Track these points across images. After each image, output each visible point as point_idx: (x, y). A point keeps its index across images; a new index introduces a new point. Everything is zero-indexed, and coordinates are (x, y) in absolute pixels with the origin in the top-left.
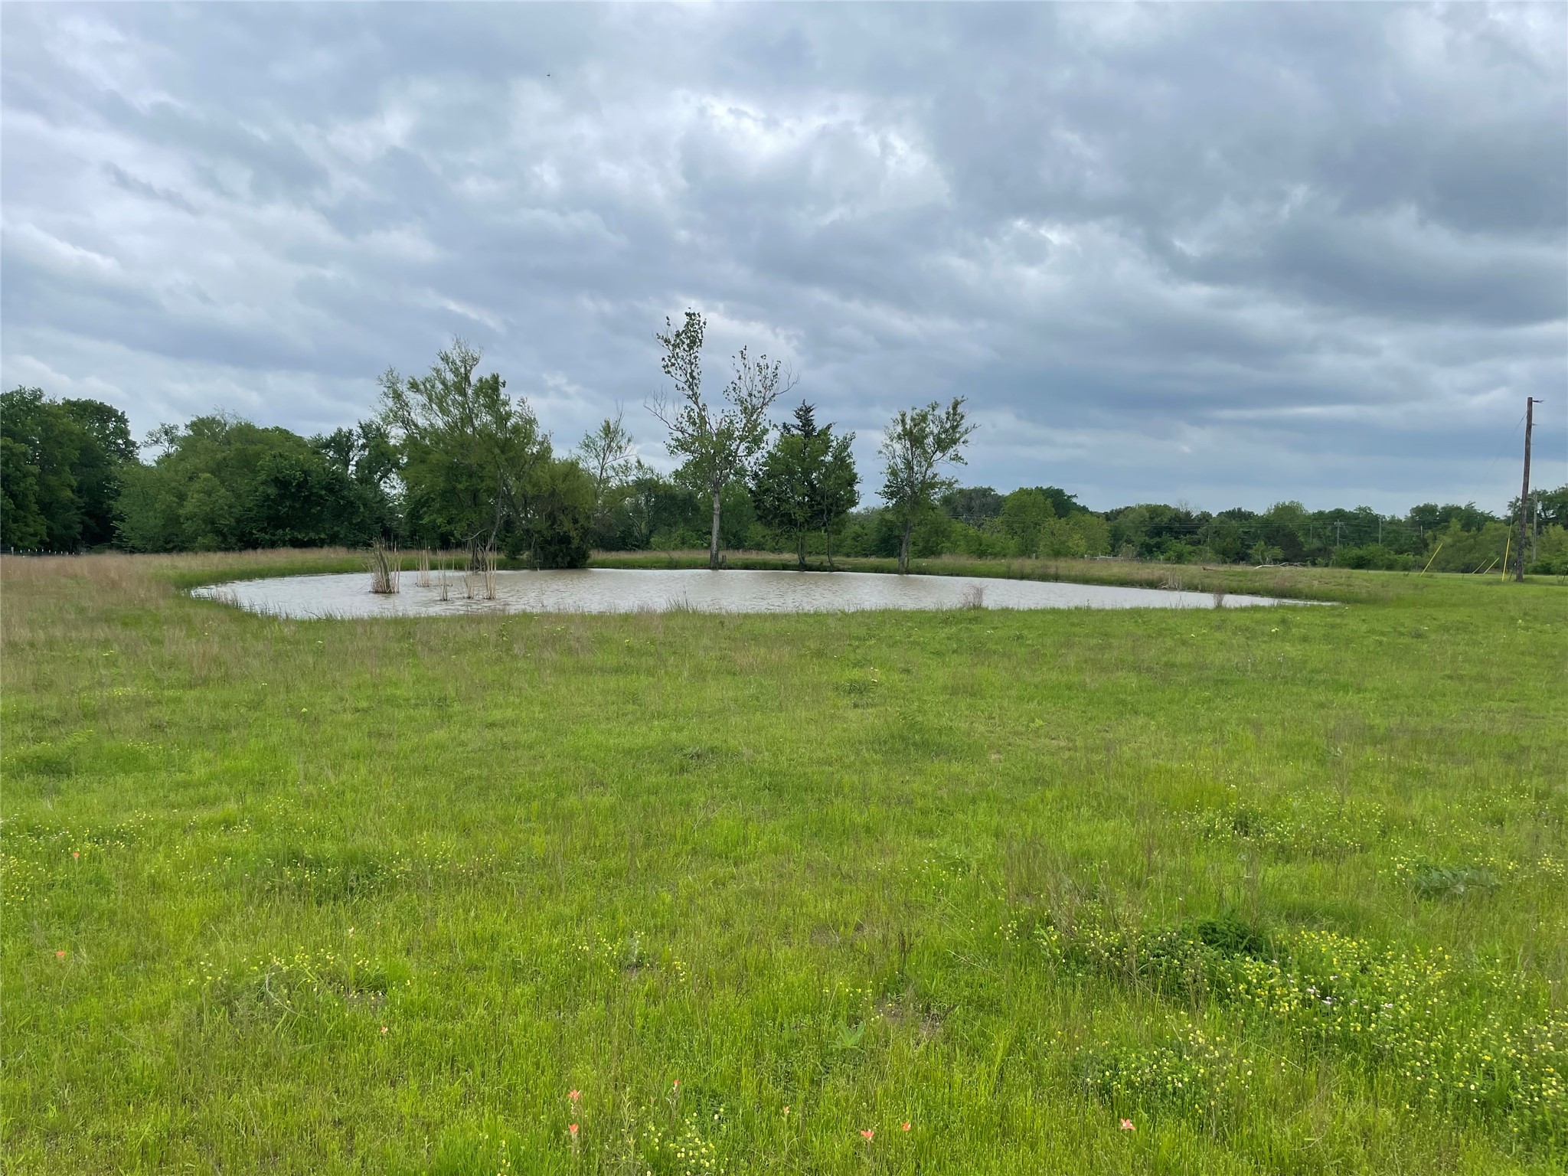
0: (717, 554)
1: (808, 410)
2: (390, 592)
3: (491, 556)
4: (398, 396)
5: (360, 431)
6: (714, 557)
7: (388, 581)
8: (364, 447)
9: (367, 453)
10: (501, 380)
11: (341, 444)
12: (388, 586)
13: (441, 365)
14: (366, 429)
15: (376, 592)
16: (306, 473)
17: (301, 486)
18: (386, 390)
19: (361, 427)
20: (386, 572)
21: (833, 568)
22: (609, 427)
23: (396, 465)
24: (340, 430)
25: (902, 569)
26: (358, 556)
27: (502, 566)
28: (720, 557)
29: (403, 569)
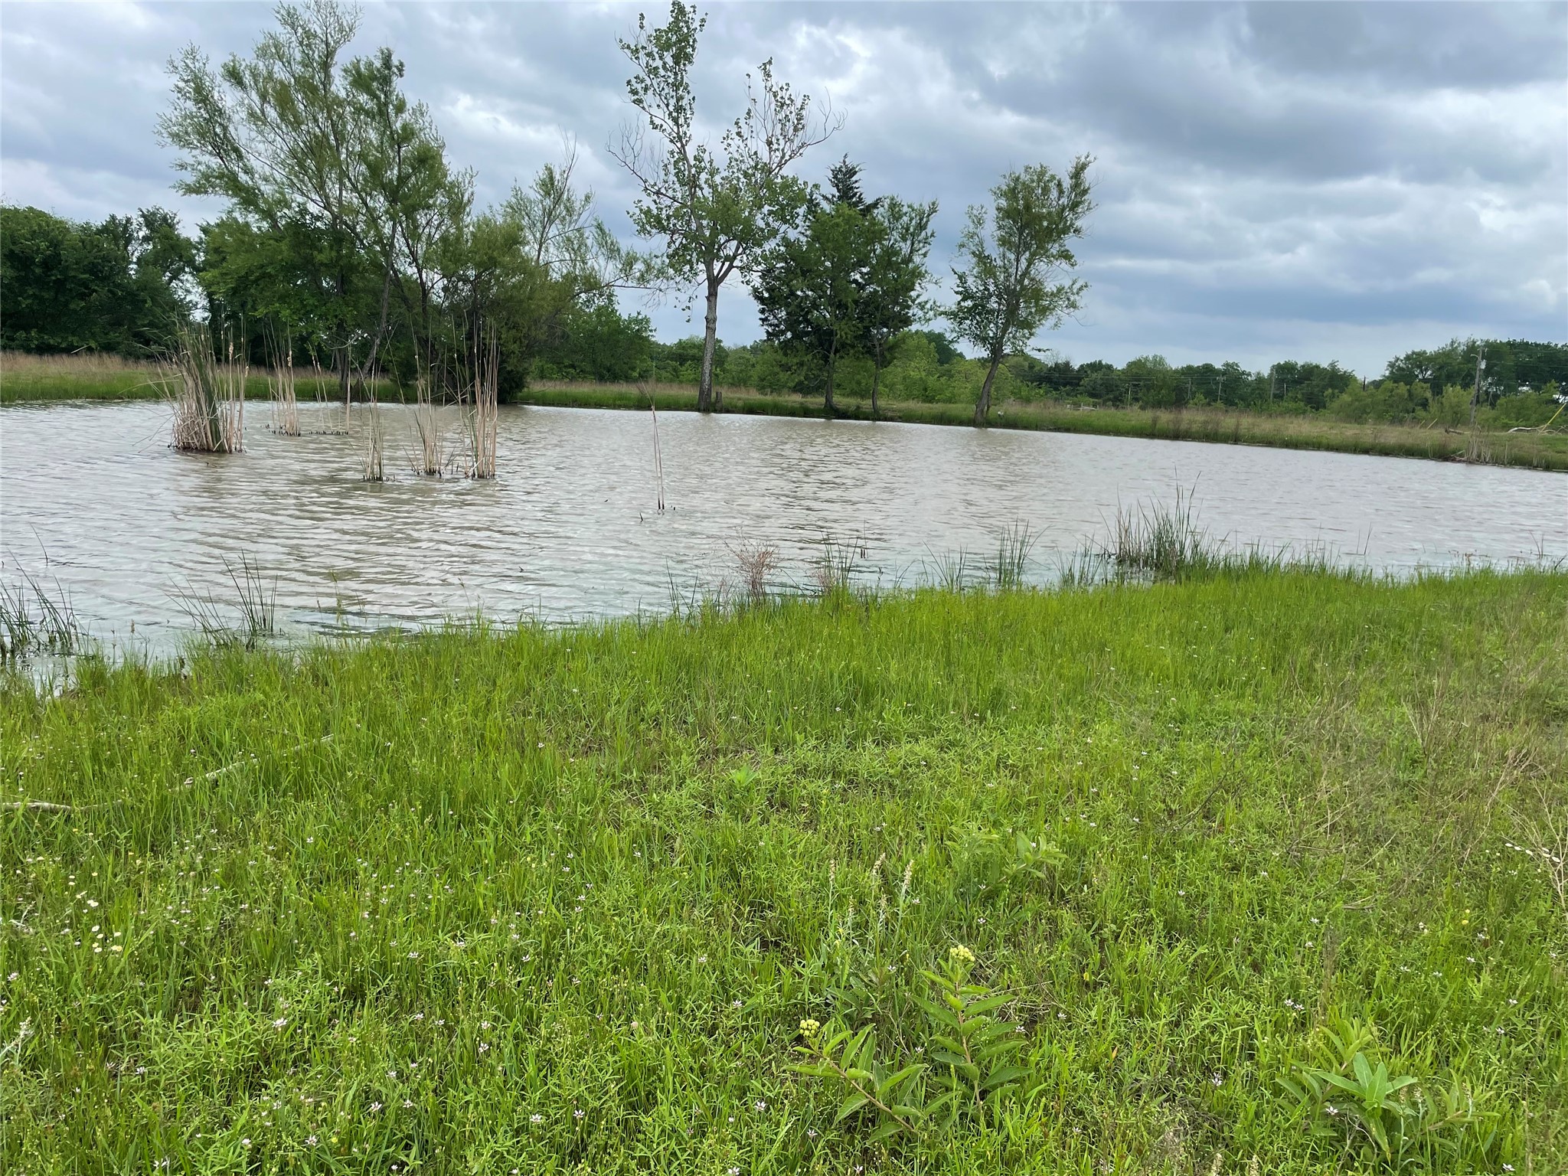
0: (710, 390)
1: (852, 172)
2: (221, 451)
3: (375, 382)
4: (202, 96)
5: (141, 220)
6: (704, 394)
7: (214, 423)
8: (146, 239)
9: (150, 247)
10: (395, 61)
11: (117, 232)
12: (216, 435)
13: (283, 33)
14: (149, 219)
15: (186, 449)
16: (55, 244)
17: (49, 264)
18: (182, 84)
19: (143, 216)
20: (210, 400)
21: (876, 415)
22: (552, 178)
23: (191, 262)
24: (113, 217)
25: (979, 419)
26: (142, 373)
27: (384, 396)
28: (714, 395)
29: (249, 397)
